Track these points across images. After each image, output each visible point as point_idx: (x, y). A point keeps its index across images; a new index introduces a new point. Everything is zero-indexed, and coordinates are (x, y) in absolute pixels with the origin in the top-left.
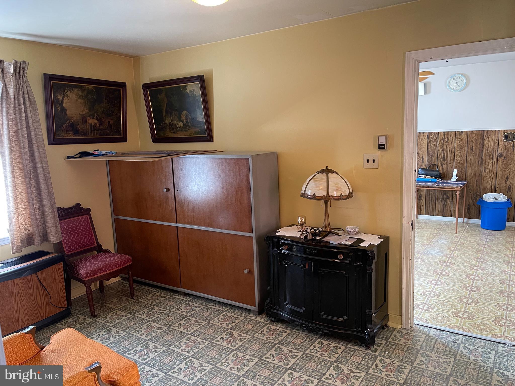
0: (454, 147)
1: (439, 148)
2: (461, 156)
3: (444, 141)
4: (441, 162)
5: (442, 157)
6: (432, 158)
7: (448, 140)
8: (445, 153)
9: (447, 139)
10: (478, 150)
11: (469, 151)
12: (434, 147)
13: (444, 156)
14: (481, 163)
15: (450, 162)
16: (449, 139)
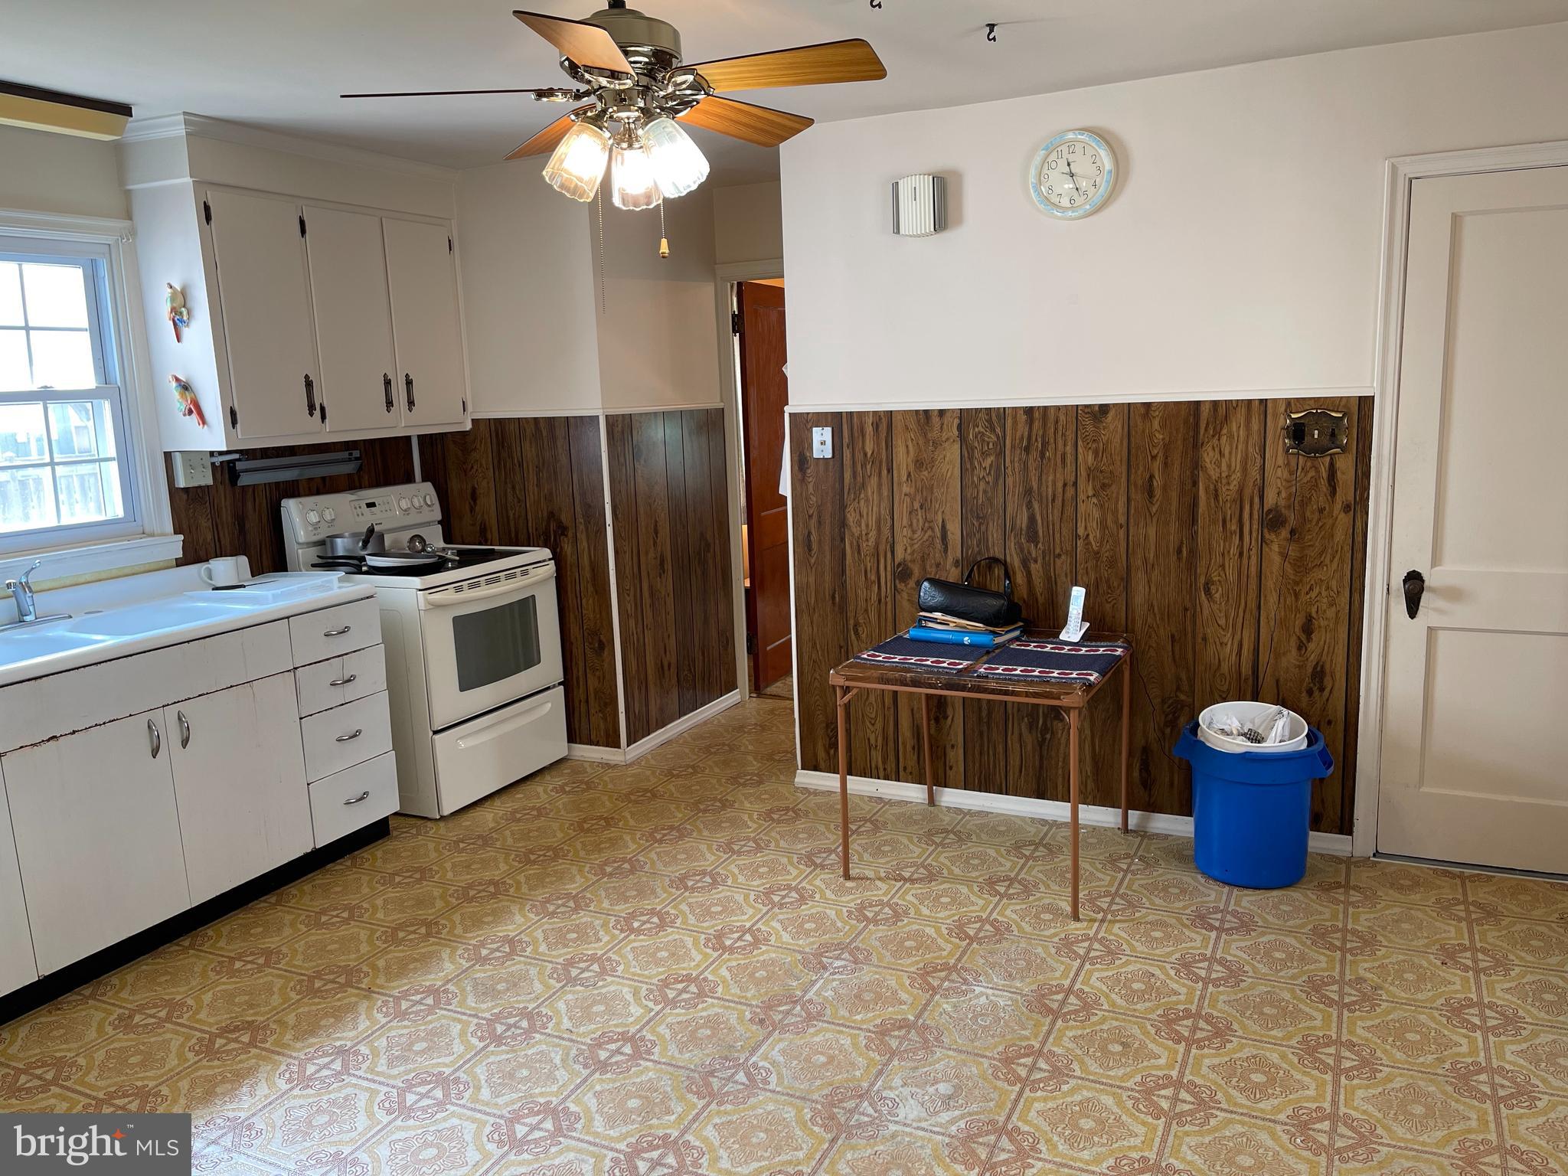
0: (1073, 479)
1: (1010, 481)
2: (1103, 525)
3: (1027, 449)
4: (1022, 550)
5: (1024, 526)
6: (983, 528)
7: (1045, 444)
8: (1036, 505)
9: (1040, 440)
10: (1174, 495)
11: (1138, 497)
12: (990, 479)
13: (1032, 519)
14: (1189, 556)
15: (1058, 551)
16: (1052, 440)
